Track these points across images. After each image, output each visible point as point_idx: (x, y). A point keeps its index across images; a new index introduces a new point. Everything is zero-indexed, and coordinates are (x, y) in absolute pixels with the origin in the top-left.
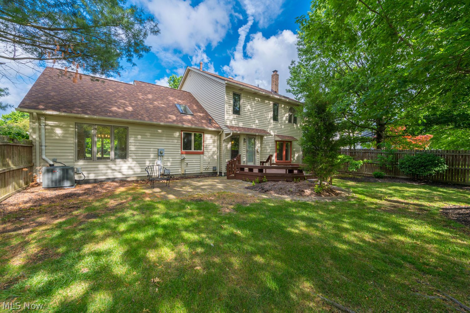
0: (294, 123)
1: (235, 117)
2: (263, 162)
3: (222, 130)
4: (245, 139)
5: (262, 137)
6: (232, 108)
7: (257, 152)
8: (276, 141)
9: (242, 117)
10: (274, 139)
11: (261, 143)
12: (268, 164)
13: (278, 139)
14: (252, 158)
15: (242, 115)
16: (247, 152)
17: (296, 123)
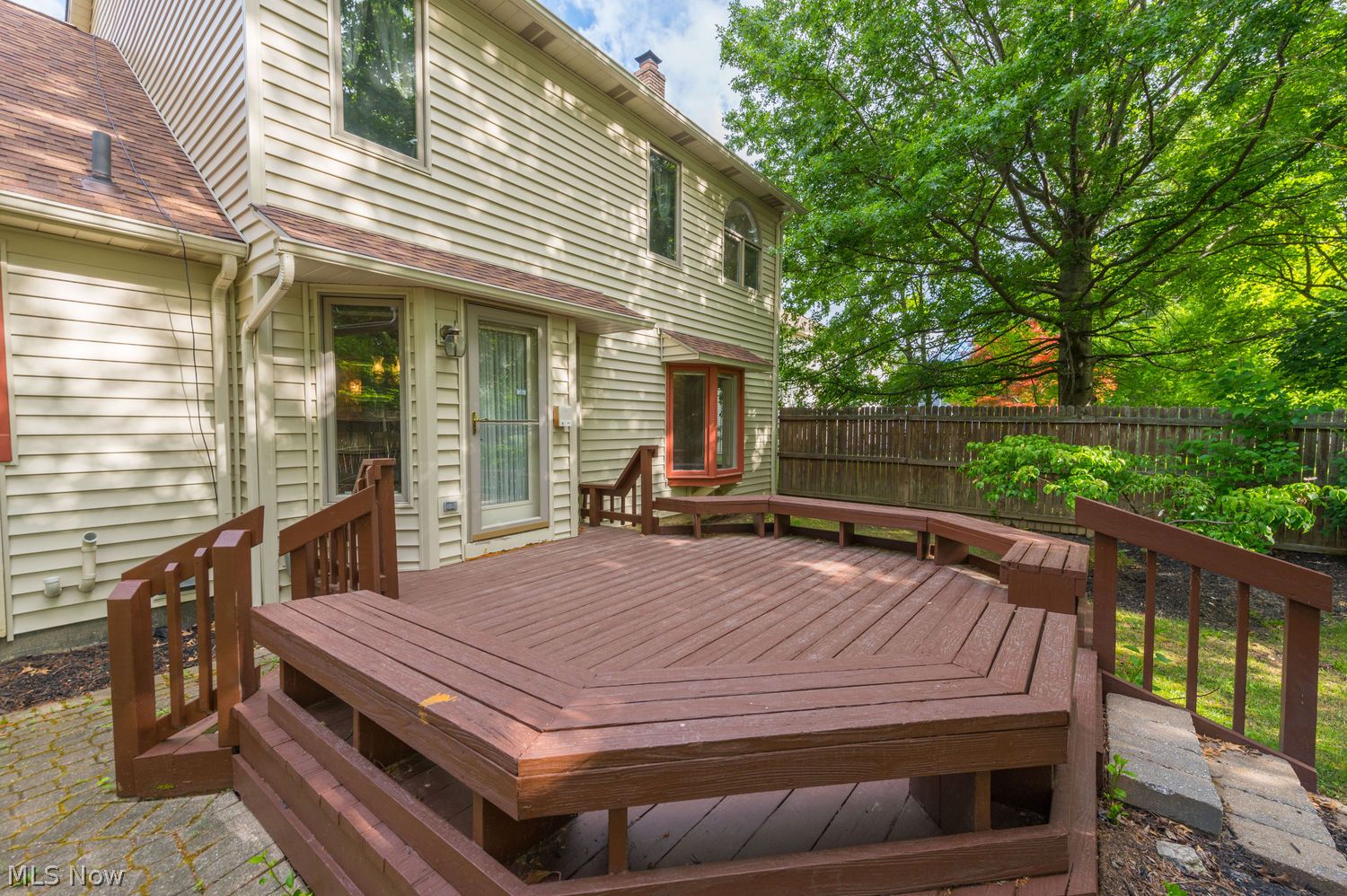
0: (748, 283)
1: (372, 165)
2: (600, 491)
3: (238, 249)
4: (448, 334)
5: (586, 336)
6: (332, 87)
7: (559, 429)
8: (670, 367)
9: (436, 174)
10: (656, 352)
11: (584, 374)
12: (628, 502)
13: (680, 353)
14: (519, 473)
15: (434, 159)
16: (474, 429)
17: (755, 286)
